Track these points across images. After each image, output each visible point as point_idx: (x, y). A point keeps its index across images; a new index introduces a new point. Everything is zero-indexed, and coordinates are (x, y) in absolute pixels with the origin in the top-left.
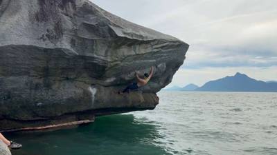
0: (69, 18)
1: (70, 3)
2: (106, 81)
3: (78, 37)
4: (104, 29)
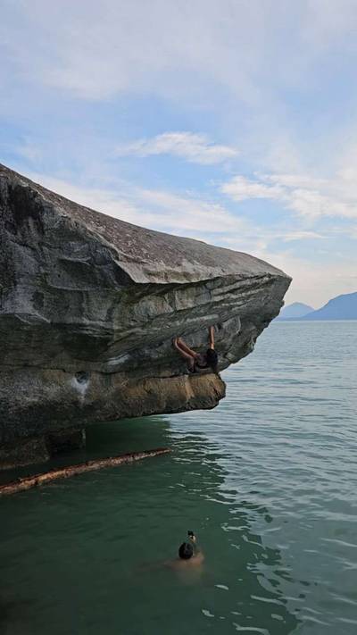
0: (30, 251)
1: (31, 221)
2: (110, 363)
3: (50, 288)
4: (105, 271)
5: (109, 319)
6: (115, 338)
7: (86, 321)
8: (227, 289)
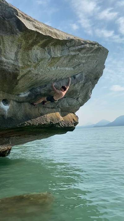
2: (21, 96)
7: (4, 59)
8: (77, 48)
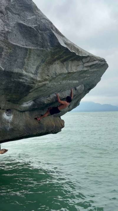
2: (23, 105)
3: (9, 43)
4: (44, 35)
5: (36, 73)
6: (36, 86)
7: (24, 73)
